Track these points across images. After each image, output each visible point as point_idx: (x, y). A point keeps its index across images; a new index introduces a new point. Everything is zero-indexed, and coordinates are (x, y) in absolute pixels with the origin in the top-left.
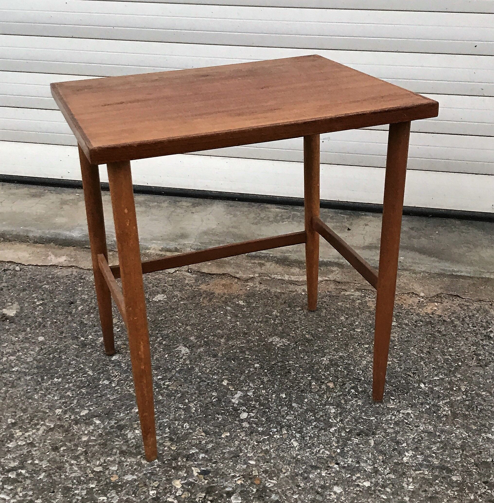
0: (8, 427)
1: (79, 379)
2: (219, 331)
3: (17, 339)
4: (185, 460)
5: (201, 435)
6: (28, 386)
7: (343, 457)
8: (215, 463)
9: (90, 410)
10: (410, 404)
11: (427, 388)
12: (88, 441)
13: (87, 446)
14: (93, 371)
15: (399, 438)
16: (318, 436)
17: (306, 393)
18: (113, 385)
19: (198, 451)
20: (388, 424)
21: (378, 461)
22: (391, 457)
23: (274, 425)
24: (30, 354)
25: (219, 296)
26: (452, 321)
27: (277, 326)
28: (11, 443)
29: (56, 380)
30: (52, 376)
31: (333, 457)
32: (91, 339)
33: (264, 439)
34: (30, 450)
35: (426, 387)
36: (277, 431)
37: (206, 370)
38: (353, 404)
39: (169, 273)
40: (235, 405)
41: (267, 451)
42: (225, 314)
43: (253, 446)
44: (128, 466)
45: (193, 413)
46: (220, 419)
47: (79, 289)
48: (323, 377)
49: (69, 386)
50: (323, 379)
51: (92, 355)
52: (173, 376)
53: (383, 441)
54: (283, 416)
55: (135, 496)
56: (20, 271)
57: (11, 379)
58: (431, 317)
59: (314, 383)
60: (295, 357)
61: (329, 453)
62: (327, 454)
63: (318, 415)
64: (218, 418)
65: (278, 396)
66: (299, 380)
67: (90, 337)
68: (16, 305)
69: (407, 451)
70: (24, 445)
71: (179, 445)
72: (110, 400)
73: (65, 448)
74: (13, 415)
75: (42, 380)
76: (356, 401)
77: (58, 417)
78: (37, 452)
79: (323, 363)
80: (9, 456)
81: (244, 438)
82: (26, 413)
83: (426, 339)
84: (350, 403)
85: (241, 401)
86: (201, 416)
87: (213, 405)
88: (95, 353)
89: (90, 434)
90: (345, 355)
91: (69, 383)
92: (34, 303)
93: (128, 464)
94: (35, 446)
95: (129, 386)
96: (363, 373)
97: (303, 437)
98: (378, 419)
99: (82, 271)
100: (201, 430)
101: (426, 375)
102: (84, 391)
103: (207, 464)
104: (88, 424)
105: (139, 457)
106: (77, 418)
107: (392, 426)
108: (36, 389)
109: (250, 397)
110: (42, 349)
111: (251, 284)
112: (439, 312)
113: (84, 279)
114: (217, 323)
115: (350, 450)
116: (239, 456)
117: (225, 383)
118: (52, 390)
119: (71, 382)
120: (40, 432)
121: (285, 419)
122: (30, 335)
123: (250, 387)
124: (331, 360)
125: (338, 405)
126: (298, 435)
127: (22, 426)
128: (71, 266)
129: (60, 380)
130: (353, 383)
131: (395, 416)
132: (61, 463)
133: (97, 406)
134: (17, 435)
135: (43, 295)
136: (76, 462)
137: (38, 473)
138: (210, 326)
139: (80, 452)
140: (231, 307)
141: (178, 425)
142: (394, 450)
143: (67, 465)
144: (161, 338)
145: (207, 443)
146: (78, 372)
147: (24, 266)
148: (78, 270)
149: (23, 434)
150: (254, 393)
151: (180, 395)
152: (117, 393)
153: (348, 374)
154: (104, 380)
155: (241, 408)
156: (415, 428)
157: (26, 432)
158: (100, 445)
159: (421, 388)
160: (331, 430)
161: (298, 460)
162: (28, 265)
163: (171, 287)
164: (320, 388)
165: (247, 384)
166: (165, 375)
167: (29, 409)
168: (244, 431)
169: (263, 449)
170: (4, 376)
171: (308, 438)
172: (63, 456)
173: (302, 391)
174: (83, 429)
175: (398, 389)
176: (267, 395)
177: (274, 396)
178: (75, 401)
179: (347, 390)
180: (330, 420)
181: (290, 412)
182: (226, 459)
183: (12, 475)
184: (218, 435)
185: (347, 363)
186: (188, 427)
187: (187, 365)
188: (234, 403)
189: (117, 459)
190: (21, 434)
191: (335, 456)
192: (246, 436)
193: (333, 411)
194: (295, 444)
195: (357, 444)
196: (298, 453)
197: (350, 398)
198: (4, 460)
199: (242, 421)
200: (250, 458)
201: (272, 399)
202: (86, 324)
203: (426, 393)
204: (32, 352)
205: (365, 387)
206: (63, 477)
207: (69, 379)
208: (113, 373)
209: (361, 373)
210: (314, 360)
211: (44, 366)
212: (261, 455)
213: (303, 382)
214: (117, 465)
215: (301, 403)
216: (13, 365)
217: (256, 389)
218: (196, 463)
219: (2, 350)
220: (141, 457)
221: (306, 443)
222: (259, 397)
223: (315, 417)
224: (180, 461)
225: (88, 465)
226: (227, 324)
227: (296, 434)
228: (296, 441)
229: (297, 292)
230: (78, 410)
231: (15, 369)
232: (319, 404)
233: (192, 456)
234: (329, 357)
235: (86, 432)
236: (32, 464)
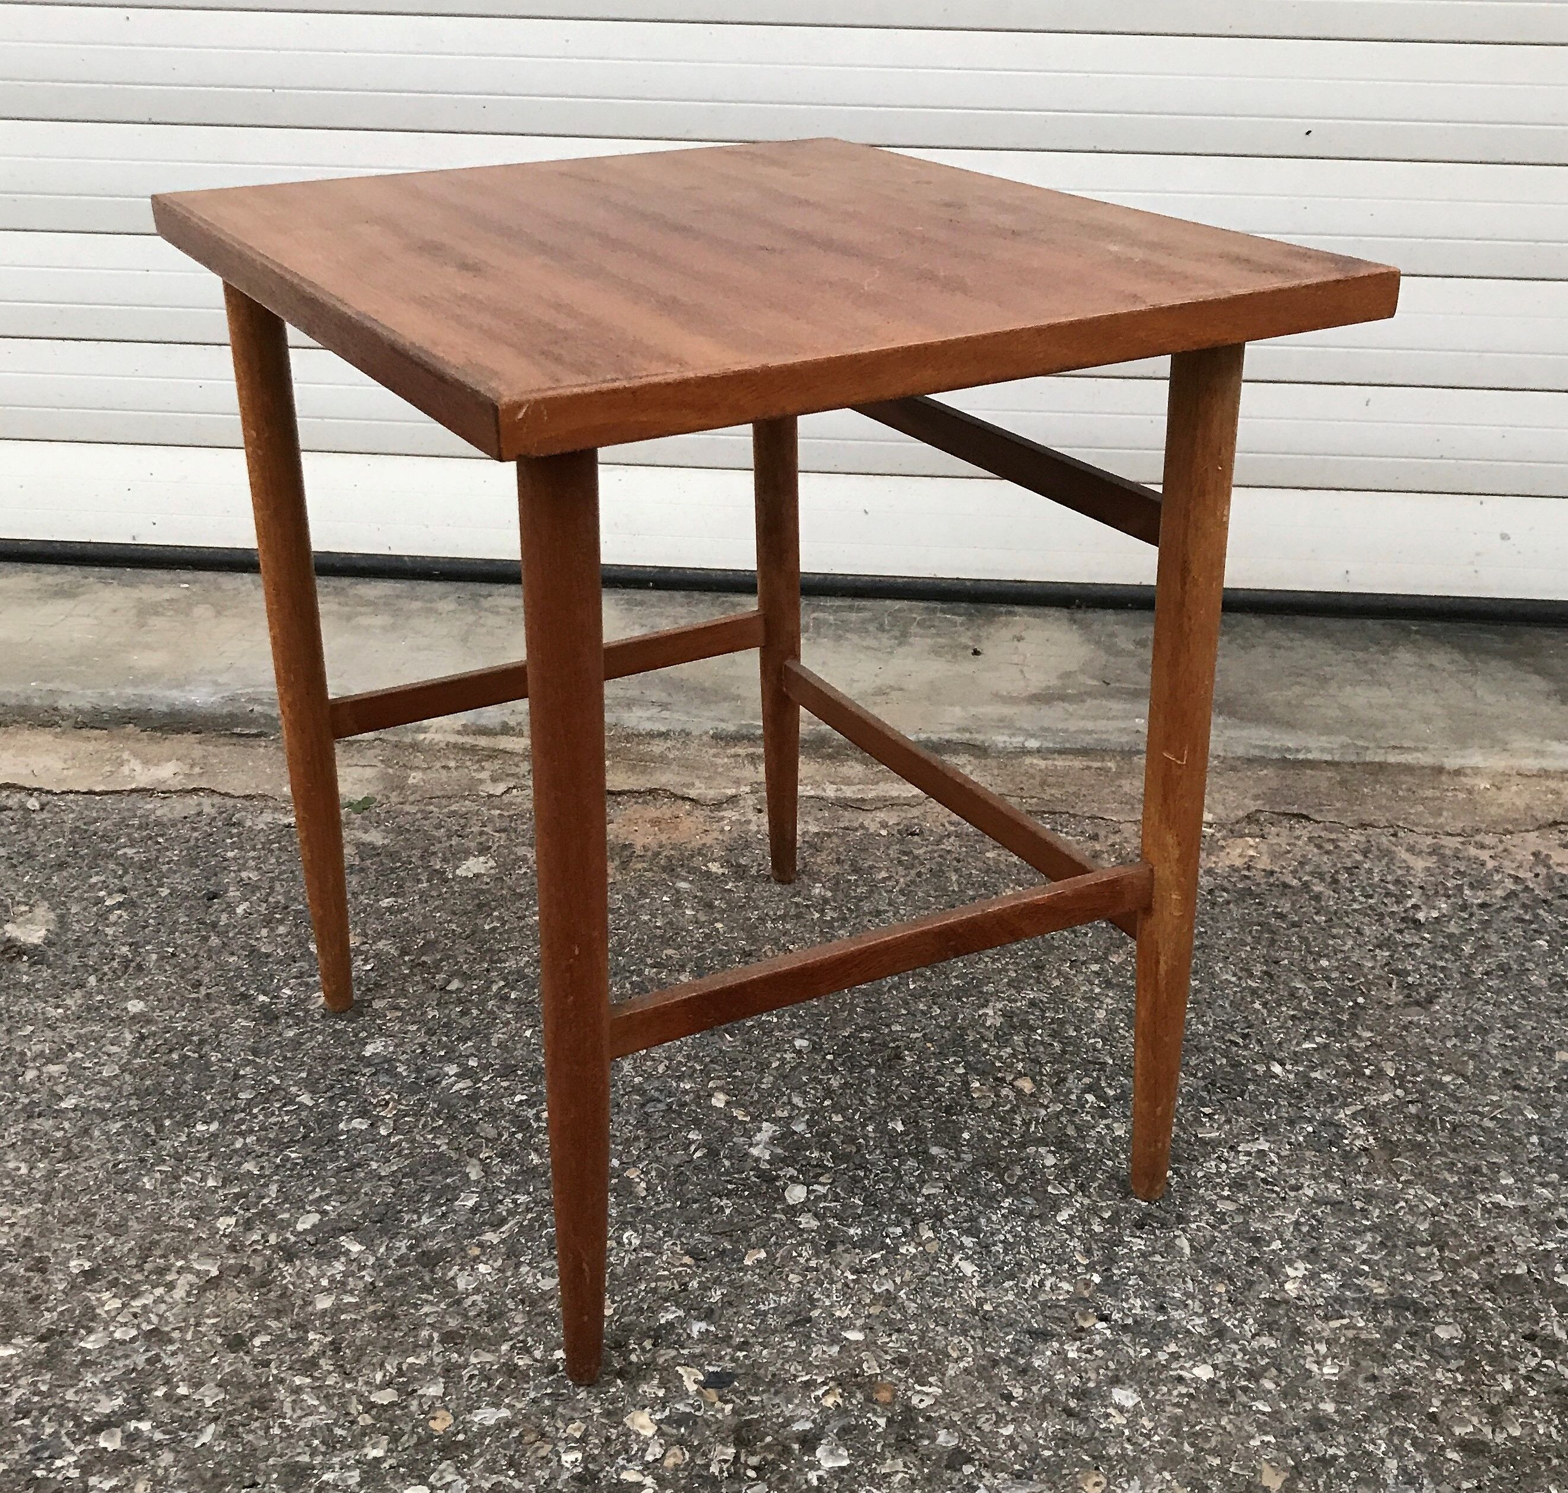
0: (73, 1286)
1: (273, 1120)
2: (670, 952)
3: (60, 1011)
4: (648, 1344)
5: (682, 1265)
6: (117, 1151)
7: (1114, 1295)
8: (744, 1345)
9: (324, 1213)
10: (1260, 1125)
11: (1292, 1076)
12: (339, 1308)
13: (333, 1325)
14: (313, 1092)
15: (1255, 1226)
16: (1028, 1241)
17: (962, 1114)
18: (383, 1132)
19: (681, 1313)
20: (1214, 1187)
21: (1216, 1300)
22: (1250, 1284)
23: (893, 1216)
24: (109, 1055)
25: (650, 853)
26: (1306, 885)
27: (832, 927)
28: (92, 1338)
29: (201, 1127)
30: (187, 1116)
31: (1086, 1300)
32: (290, 997)
33: (872, 1260)
34: (158, 1355)
35: (1288, 1071)
36: (905, 1234)
37: (655, 1069)
38: (1103, 1137)
39: (490, 796)
40: (765, 1166)
41: (889, 1299)
42: (677, 903)
43: (846, 1285)
44: (474, 1382)
45: (644, 1198)
46: (728, 1211)
47: (230, 854)
48: (998, 1064)
49: (245, 1144)
50: (999, 1069)
51: (302, 1045)
53: (1214, 1240)
54: (911, 1188)
55: (519, 1475)
56: (42, 809)
57: (59, 1134)
58: (1247, 877)
59: (977, 1084)
60: (904, 1012)
61: (1071, 1289)
62: (1068, 1292)
63: (1011, 1177)
64: (721, 1209)
65: (882, 1129)
66: (933, 1078)
67: (287, 992)
68: (42, 911)
69: (1291, 1263)
70: (133, 1340)
71: (622, 1300)
72: (381, 1178)
73: (268, 1338)
74: (81, 1247)
75: (157, 1132)
76: (1107, 1126)
77: (226, 1241)
78: (180, 1357)
79: (988, 1024)
80: (90, 1379)
81: (813, 1263)
82: (123, 1238)
83: (1249, 939)
84: (1092, 1133)
85: (779, 1151)
86: (669, 1205)
87: (697, 1169)
88: (311, 1039)
89: (339, 1286)
90: (1044, 997)
91: (243, 1135)
92: (100, 901)
93: (476, 1372)
94: (171, 1341)
95: (430, 1132)
96: (1104, 1044)
97: (985, 1247)
98: (1182, 1176)
99: (230, 802)
100: (678, 1249)
101: (1278, 1037)
102: (293, 1155)
103: (718, 1351)
104: (326, 1257)
105: (505, 1347)
106: (286, 1239)
107: (1226, 1193)
108: (142, 1160)
109: (803, 1137)
110: (142, 1038)
111: (730, 814)
112: (1264, 863)
113: (239, 824)
114: (659, 928)
115: (1129, 1274)
116: (809, 1320)
117: (719, 1101)
118: (193, 1158)
119: (251, 1131)
120: (179, 1293)
121: (917, 1195)
122: (100, 997)
123: (794, 1107)
124: (1008, 1015)
125: (1061, 1144)
126: (968, 1241)
127: (117, 1279)
128: (194, 790)
129: (214, 1127)
130: (1086, 1076)
131: (1227, 1161)
132: (261, 1386)
133: (344, 1198)
134: (106, 1308)
135: (121, 877)
136: (308, 1380)
137: (191, 1426)
138: (638, 940)
139: (316, 1346)
140: (691, 882)
142: (1252, 1261)
143: (282, 1393)
145: (704, 1287)
146: (267, 1101)
147: (50, 797)
148: (217, 800)
149: (124, 1305)
150: (810, 1124)
152: (399, 1154)
153: (1064, 1052)
154: (351, 1119)
155: (782, 1173)
156: (1292, 1194)
157: (134, 1298)
158: (375, 1317)
159: (1276, 1076)
160: (1059, 1219)
161: (986, 1318)
162: (63, 793)
163: (503, 835)
164: (997, 1095)
165: (785, 1099)
166: (534, 1090)
167: (133, 1224)
168: (807, 1240)
169: (877, 1290)
170: (35, 1127)
171: (999, 1248)
172: (266, 1364)
173: (948, 1110)
174: (313, 1271)
175: (1214, 1085)
176: (852, 1129)
177: (870, 1128)
178: (274, 1188)
179: (1073, 1098)
180: (1050, 1189)
181: (929, 1175)
182: (774, 1332)
183: (110, 1442)
184: (734, 1260)
185: (1053, 1019)
186: (636, 1242)
188: (757, 1160)
189: (438, 1360)
190: (117, 1303)
191: (1091, 1296)
192: (817, 1255)
193: (1050, 1161)
194: (968, 1268)
195: (1143, 1255)
196: (983, 1295)
197: (1089, 1118)
198: (76, 1393)
199: (793, 1211)
200: (845, 1324)
201: (866, 1137)
202: (268, 955)
203: (1294, 1090)
204: (115, 1049)
205: (1122, 1086)
206: (276, 1431)
207: (242, 1121)
208: (374, 1095)
209: (1099, 1046)
210: (962, 1017)
211: (158, 1089)
212: (874, 1310)
213: (945, 1082)
214: (442, 1380)
215: (953, 1142)
216: (61, 1092)
217: (814, 1112)
218: (685, 1352)
219: (18, 1049)
220: (513, 1347)
221: (998, 1263)
222: (828, 1137)
223: (1003, 1182)
224: (634, 1350)
225: (348, 1386)
226: (687, 931)
227: (964, 1239)
228: (967, 1258)
229: (867, 829)
230: (286, 1216)
231: (68, 1103)
232: (1005, 1143)
233: (668, 1333)
234: (999, 1006)
235: (325, 1282)
236: (168, 1398)
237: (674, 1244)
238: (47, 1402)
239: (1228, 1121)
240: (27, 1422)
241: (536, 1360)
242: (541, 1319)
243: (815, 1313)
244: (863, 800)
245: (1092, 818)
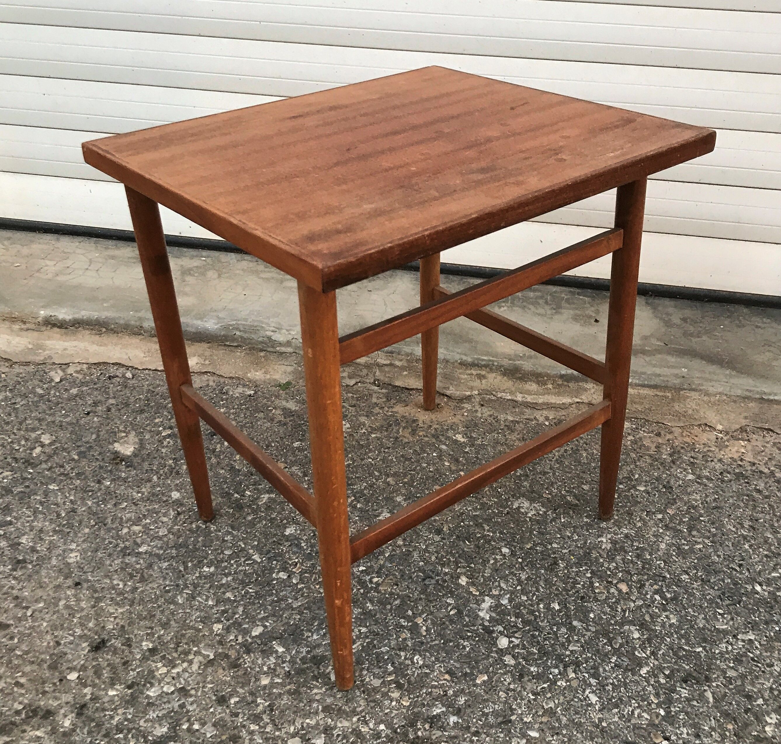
0: (144, 657)
1: (240, 568)
2: (437, 487)
3: (140, 495)
4: (427, 726)
5: (445, 680)
6: (165, 579)
7: (672, 724)
9: (265, 627)
10: (750, 623)
11: (766, 593)
12: (272, 685)
13: (270, 694)
14: (261, 554)
15: (749, 687)
16: (625, 685)
17: (590, 602)
18: (294, 581)
19: (444, 709)
20: (725, 661)
21: (728, 734)
22: (746, 725)
23: (554, 662)
24: (162, 523)
25: (426, 426)
26: (772, 473)
27: (520, 480)
28: (153, 690)
29: (206, 569)
30: (200, 562)
31: (657, 726)
32: (250, 496)
33: (543, 688)
34: (184, 703)
35: (764, 590)
36: (560, 673)
37: (430, 558)
38: (664, 623)
39: (347, 386)
40: (487, 624)
41: (551, 712)
42: (440, 457)
43: (529, 701)
44: (340, 738)
45: (425, 636)
46: (468, 649)
47: (221, 410)
48: (609, 573)
49: (227, 581)
50: (609, 576)
51: (255, 525)
52: (381, 567)
53: (725, 695)
54: (563, 645)
56: (133, 378)
57: (138, 566)
58: (740, 466)
59: (598, 584)
60: (559, 536)
61: (649, 718)
62: (647, 719)
63: (616, 643)
64: (464, 647)
65: (548, 608)
66: (574, 579)
67: (248, 493)
68: (132, 437)
69: (768, 713)
70: (173, 693)
71: (414, 698)
72: (293, 609)
73: (237, 699)
74: (148, 634)
75: (185, 570)
76: (667, 617)
77: (218, 638)
78: (195, 706)
79: (603, 547)
80: (151, 713)
81: (512, 686)
82: (168, 631)
83: (742, 505)
84: (659, 620)
85: (494, 615)
86: (437, 642)
87: (452, 621)
88: (259, 522)
89: (272, 672)
90: (633, 533)
91: (227, 575)
92: (160, 433)
93: (341, 733)
94: (191, 696)
95: (317, 584)
96: (665, 565)
97: (602, 686)
98: (707, 652)
99: (221, 380)
100: (442, 669)
101: (758, 568)
102: (251, 591)
103: (463, 735)
104: (267, 652)
105: (355, 719)
106: (247, 640)
107: (732, 665)
108: (178, 586)
109: (506, 607)
110: (179, 514)
111: (468, 406)
112: (749, 458)
113: (227, 393)
114: (431, 471)
115: (680, 711)
116: (510, 721)
117: (463, 581)
118: (202, 587)
119: (230, 574)
120: (195, 667)
121: (566, 649)
122: (159, 489)
123: (502, 589)
124: (614, 542)
125: (643, 626)
126: (593, 681)
127: (165, 655)
128: (206, 372)
129: (212, 569)
130: (656, 584)
131: (731, 644)
132: (234, 729)
133: (275, 619)
134: (160, 672)
135: (170, 420)
136: (257, 727)
138: (421, 478)
139: (261, 708)
140: (446, 445)
141: (406, 659)
142: (747, 711)
143: (244, 733)
144: (353, 498)
145: (456, 694)
146: (238, 557)
147: (137, 371)
148: (215, 378)
149: (168, 671)
150: (510, 600)
151: (397, 602)
152: (302, 595)
153: (643, 568)
154: (279, 572)
155: (495, 629)
156: (768, 669)
157: (173, 667)
158: (289, 692)
159: (757, 593)
160: (642, 673)
161: (603, 730)
162: (143, 369)
163: (353, 409)
164: (608, 592)
165: (497, 583)
166: (369, 564)
167: (172, 623)
168: (509, 671)
169: (546, 707)
170: (127, 561)
171: (610, 687)
172: (237, 715)
173: (582, 598)
174: (260, 661)
175: (724, 595)
176: (532, 605)
177: (541, 606)
178: (241, 609)
179: (648, 596)
180: (636, 653)
181: (573, 638)
182: (492, 727)
184: (471, 680)
185: (637, 547)
186: (421, 663)
187: (399, 546)
188: (483, 619)
189: (321, 722)
190: (164, 670)
191: (659, 722)
192: (514, 681)
193: (636, 635)
194: (594, 699)
195: (688, 700)
196: (601, 716)
197: (657, 611)
198: (145, 722)
199: (502, 652)
200: (529, 726)
201: (539, 611)
202: (239, 471)
203: (768, 603)
204: (165, 519)
205: (675, 591)
207: (226, 568)
208: (290, 559)
209: (662, 566)
210: (589, 541)
211: (185, 545)
212: (544, 719)
213: (582, 581)
214: (323, 735)
215: (585, 619)
216: (139, 542)
217: (512, 593)
218: (446, 734)
219: (120, 515)
220: (359, 720)
221: (610, 697)
222: (519, 609)
223: (612, 646)
224: (420, 729)
225: (277, 733)
226: (446, 475)
227: (591, 679)
228: (593, 692)
229: (538, 420)
230: (246, 626)
231: (143, 549)
232: (613, 622)
233: (438, 721)
234: (609, 536)
235: (265, 669)
236: (189, 730)
237: (440, 666)
238: (131, 726)
239: (732, 619)
240: (121, 736)
241: (370, 729)
242: (372, 704)
243: (513, 718)
244: (536, 403)
245: (658, 423)
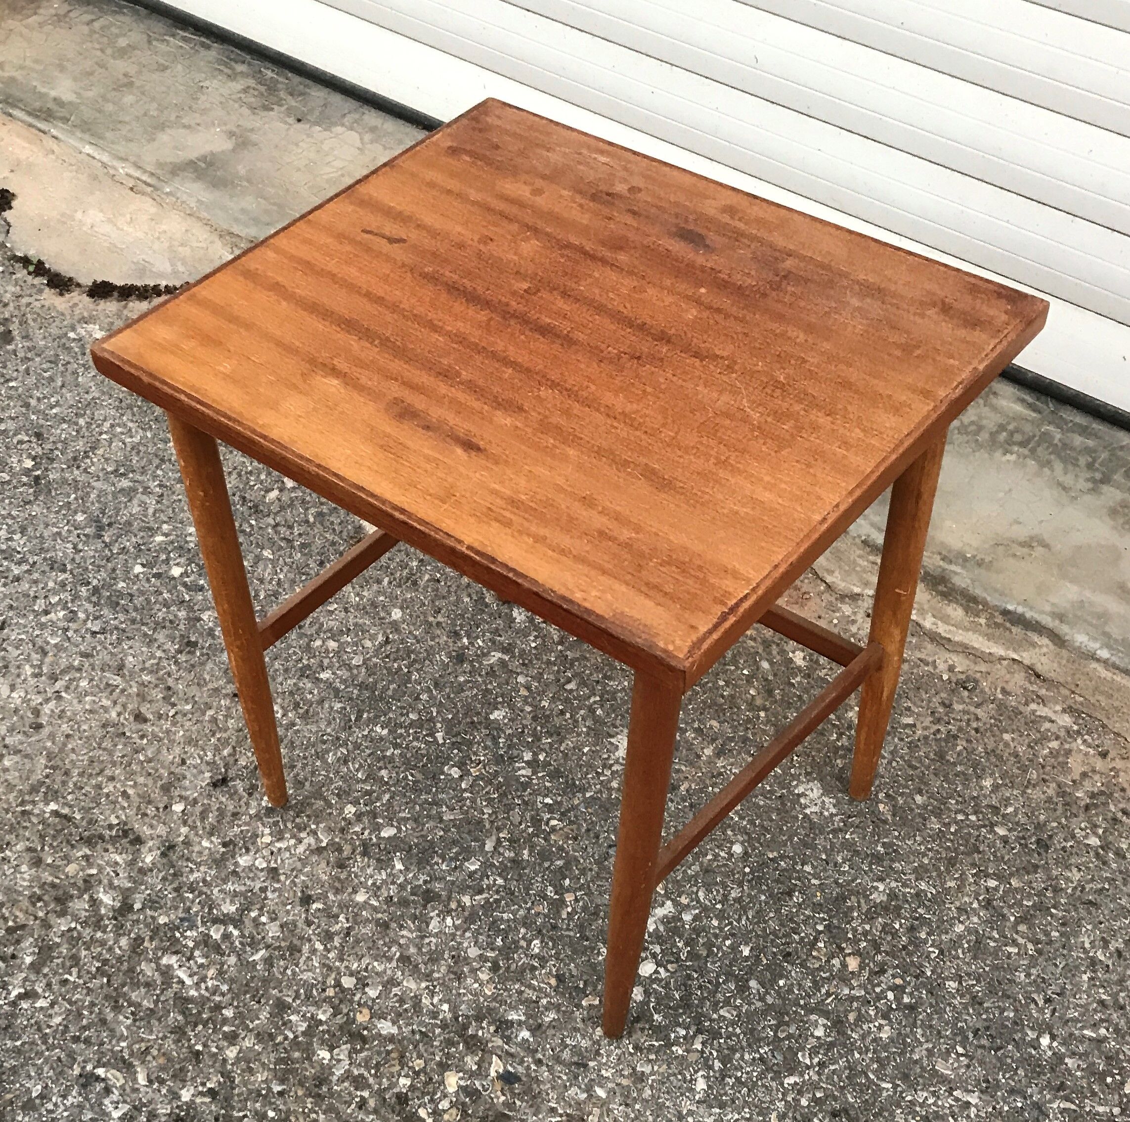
1: (415, 743)
3: (357, 599)
4: (492, 1028)
5: (548, 984)
6: (329, 724)
8: (539, 1062)
9: (399, 830)
12: (365, 905)
13: (356, 915)
14: (447, 733)
18: (464, 785)
19: (523, 1018)
23: (688, 1020)
24: (363, 647)
28: (245, 858)
29: (378, 729)
30: (376, 717)
32: (479, 647)
33: (651, 1045)
34: (267, 887)
36: (685, 1037)
38: (869, 1033)
42: (750, 679)
43: (624, 1053)
44: (395, 999)
45: (563, 920)
46: (601, 958)
48: (850, 935)
49: (392, 754)
50: (847, 940)
51: (463, 691)
52: (572, 808)
54: (716, 1004)
55: (375, 1076)
57: (309, 696)
63: (783, 1031)
65: (734, 948)
66: (798, 924)
67: (480, 642)
70: (262, 870)
71: (501, 989)
72: (441, 821)
73: (321, 906)
75: (356, 720)
76: (880, 1027)
77: (343, 823)
78: (276, 895)
80: (230, 884)
84: (865, 1026)
85: (661, 928)
88: (470, 689)
89: (376, 889)
90: (931, 892)
91: (396, 746)
94: (278, 881)
95: (487, 800)
97: (723, 1075)
100: (554, 970)
102: (410, 777)
103: (523, 1058)
104: (384, 863)
105: (423, 985)
106: (372, 839)
108: (338, 738)
109: (683, 925)
110: (387, 642)
114: (723, 696)
116: (585, 1066)
118: (362, 751)
119: (400, 746)
120: (301, 849)
121: (716, 1011)
122: (382, 598)
123: (696, 899)
125: (837, 1024)
126: (717, 1065)
127: (278, 822)
129: (385, 732)
130: (902, 977)
132: (299, 938)
133: (415, 825)
134: (262, 840)
136: (322, 947)
137: (254, 944)
139: (337, 927)
141: (523, 938)
143: (306, 948)
145: (548, 1007)
146: (421, 726)
149: (271, 843)
151: (561, 862)
152: (461, 808)
154: (453, 766)
155: (650, 947)
157: (278, 840)
158: (377, 922)
160: (786, 1081)
164: (827, 961)
165: (695, 889)
166: (559, 799)
167: (307, 784)
169: (638, 1069)
171: (731, 1081)
172: (310, 924)
173: (788, 955)
174: (369, 871)
176: (716, 936)
177: (728, 942)
178: (387, 797)
179: (878, 990)
180: (800, 1054)
181: (735, 1001)
182: (561, 1063)
183: (216, 933)
184: (577, 997)
185: (921, 915)
186: (536, 951)
189: (389, 972)
190: (268, 839)
193: (819, 1032)
194: (701, 1085)
196: (694, 1109)
198: (219, 891)
200: (602, 1082)
201: (720, 948)
204: (369, 644)
206: (289, 972)
207: (400, 736)
208: (476, 753)
210: (859, 881)
211: (372, 688)
212: (625, 1082)
213: (805, 932)
214: (380, 988)
216: (326, 664)
217: (705, 909)
218: (506, 1047)
219: (322, 619)
220: (427, 987)
221: (722, 1092)
222: (698, 934)
223: (776, 1032)
224: (483, 1028)
225: (337, 964)
227: (716, 1061)
228: (707, 1077)
230: (381, 821)
231: (324, 676)
233: (507, 1028)
235: (370, 882)
236: (255, 920)
237: (555, 965)
238: (204, 889)
239: (968, 1066)
240: (190, 896)
241: (432, 1004)
242: (453, 976)
243: (592, 1063)
